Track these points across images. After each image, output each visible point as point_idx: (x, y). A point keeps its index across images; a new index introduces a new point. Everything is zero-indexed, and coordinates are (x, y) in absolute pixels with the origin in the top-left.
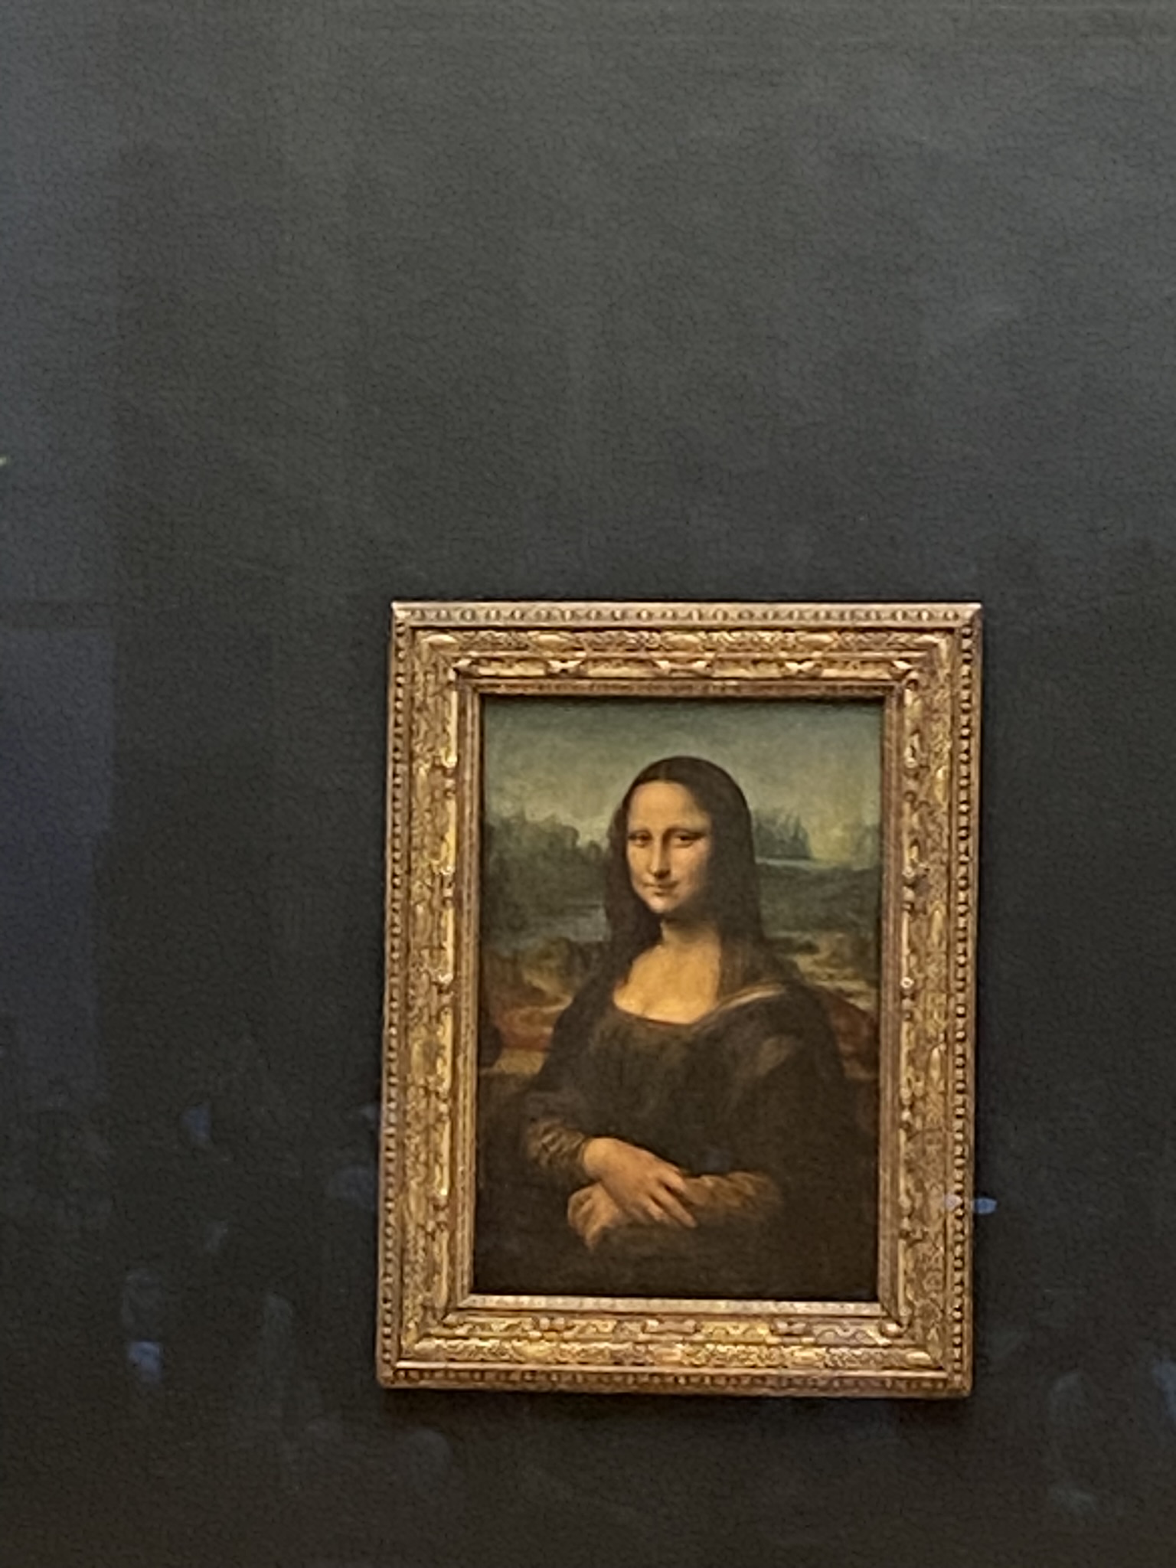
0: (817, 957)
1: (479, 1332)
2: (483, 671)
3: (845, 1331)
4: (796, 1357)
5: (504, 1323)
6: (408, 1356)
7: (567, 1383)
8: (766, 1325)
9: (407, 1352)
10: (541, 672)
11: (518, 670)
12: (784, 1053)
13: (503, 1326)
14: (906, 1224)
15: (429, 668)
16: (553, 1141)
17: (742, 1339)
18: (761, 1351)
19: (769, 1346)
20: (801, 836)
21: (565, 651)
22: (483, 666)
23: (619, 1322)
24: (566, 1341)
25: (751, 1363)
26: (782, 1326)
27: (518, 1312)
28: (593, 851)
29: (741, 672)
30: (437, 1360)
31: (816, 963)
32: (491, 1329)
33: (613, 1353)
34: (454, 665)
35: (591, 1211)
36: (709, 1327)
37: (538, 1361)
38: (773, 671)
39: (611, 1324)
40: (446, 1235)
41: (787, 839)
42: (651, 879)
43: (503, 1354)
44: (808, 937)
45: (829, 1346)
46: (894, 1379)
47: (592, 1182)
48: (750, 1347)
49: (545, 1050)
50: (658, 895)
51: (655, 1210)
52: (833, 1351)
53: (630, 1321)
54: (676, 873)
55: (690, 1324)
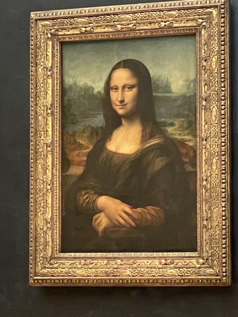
0: (174, 128)
1: (61, 266)
2: (60, 33)
3: (185, 262)
4: (168, 272)
5: (70, 262)
6: (38, 275)
7: (91, 283)
8: (158, 261)
9: (38, 274)
10: (79, 32)
11: (71, 32)
12: (164, 163)
13: (69, 264)
14: (205, 222)
15: (42, 33)
16: (87, 198)
17: (150, 266)
18: (156, 270)
19: (159, 268)
20: (168, 84)
21: (86, 24)
22: (59, 32)
23: (109, 261)
24: (91, 269)
25: (153, 275)
26: (163, 261)
27: (75, 258)
28: (99, 94)
29: (146, 27)
30: (48, 276)
31: (174, 130)
32: (65, 265)
33: (106, 273)
34: (50, 32)
35: (101, 221)
36: (139, 261)
37: (82, 276)
38: (157, 26)
39: (105, 262)
40: (51, 231)
41: (164, 86)
42: (118, 103)
43: (69, 273)
44: (171, 121)
45: (179, 268)
46: (202, 279)
47: (101, 211)
48: (152, 269)
49: (84, 166)
50: (121, 108)
51: (122, 221)
52: (181, 269)
53: (112, 261)
54: (126, 101)
55: (132, 261)
